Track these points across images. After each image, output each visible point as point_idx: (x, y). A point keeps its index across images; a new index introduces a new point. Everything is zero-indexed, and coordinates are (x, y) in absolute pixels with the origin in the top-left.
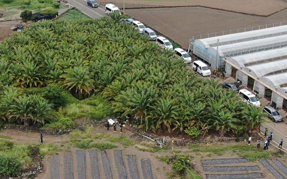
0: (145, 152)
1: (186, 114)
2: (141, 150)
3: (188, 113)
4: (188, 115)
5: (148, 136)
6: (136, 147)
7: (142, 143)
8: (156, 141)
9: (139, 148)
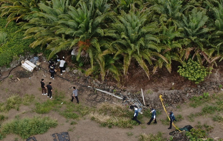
0: (115, 130)
1: (173, 36)
2: (104, 125)
3: (177, 34)
4: (176, 39)
5: (108, 90)
6: (93, 119)
7: (100, 106)
8: (125, 98)
9: (99, 122)
